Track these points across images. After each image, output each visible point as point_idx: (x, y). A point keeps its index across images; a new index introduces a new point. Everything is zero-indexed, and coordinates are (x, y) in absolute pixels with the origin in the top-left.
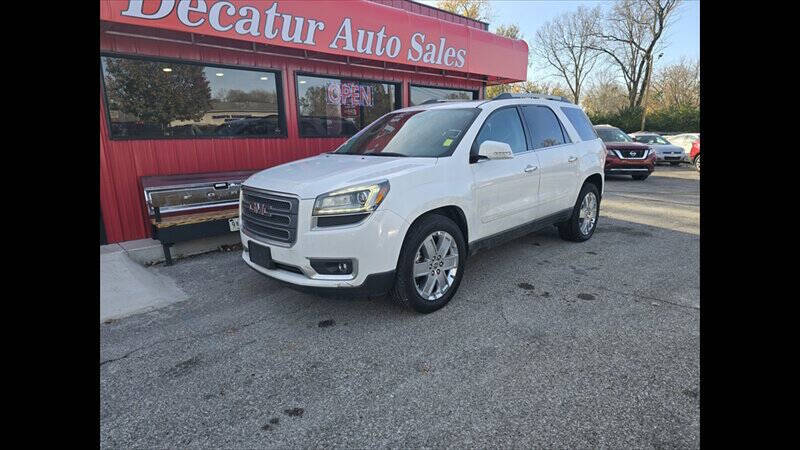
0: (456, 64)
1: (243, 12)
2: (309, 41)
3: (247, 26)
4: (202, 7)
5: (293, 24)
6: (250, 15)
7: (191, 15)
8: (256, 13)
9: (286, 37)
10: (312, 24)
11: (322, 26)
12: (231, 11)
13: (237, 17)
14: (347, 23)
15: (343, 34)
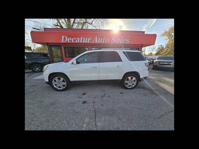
0: (126, 42)
1: (77, 39)
2: (88, 42)
3: (77, 41)
4: (71, 39)
5: (85, 39)
6: (78, 39)
7: (70, 41)
8: (79, 39)
9: (84, 42)
10: (89, 39)
11: (91, 39)
12: (75, 39)
13: (76, 40)
14: (96, 37)
15: (95, 39)
